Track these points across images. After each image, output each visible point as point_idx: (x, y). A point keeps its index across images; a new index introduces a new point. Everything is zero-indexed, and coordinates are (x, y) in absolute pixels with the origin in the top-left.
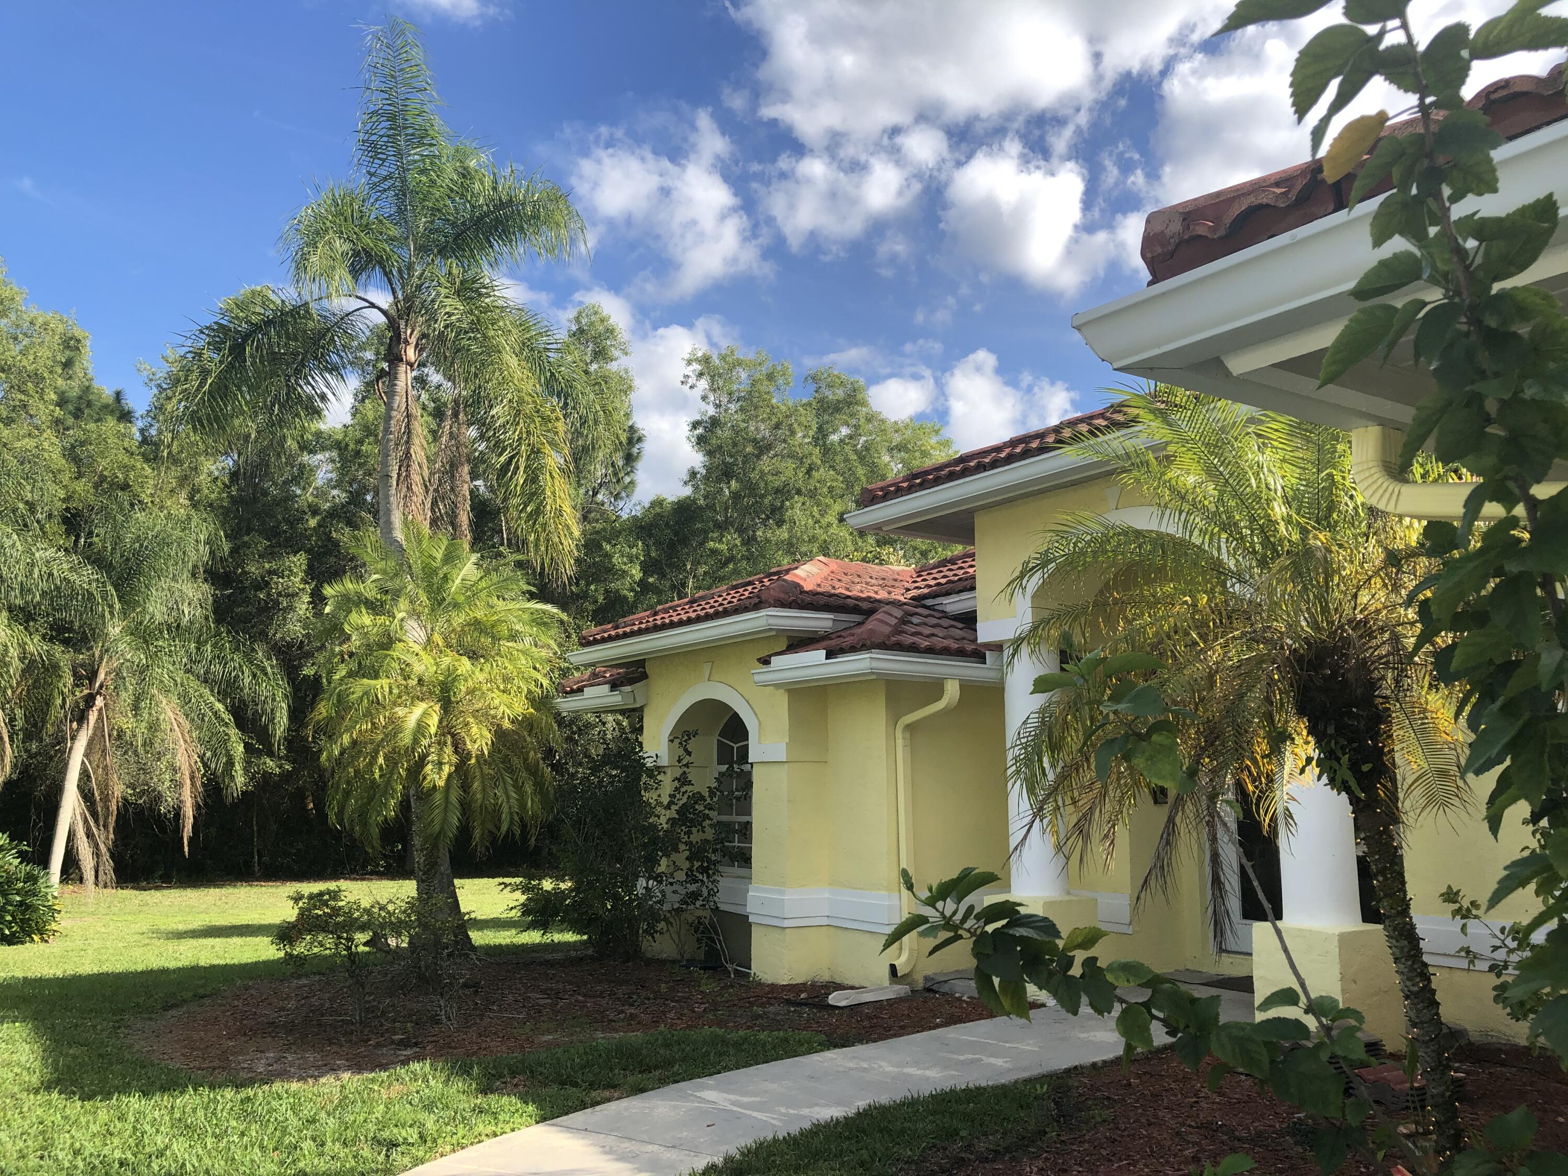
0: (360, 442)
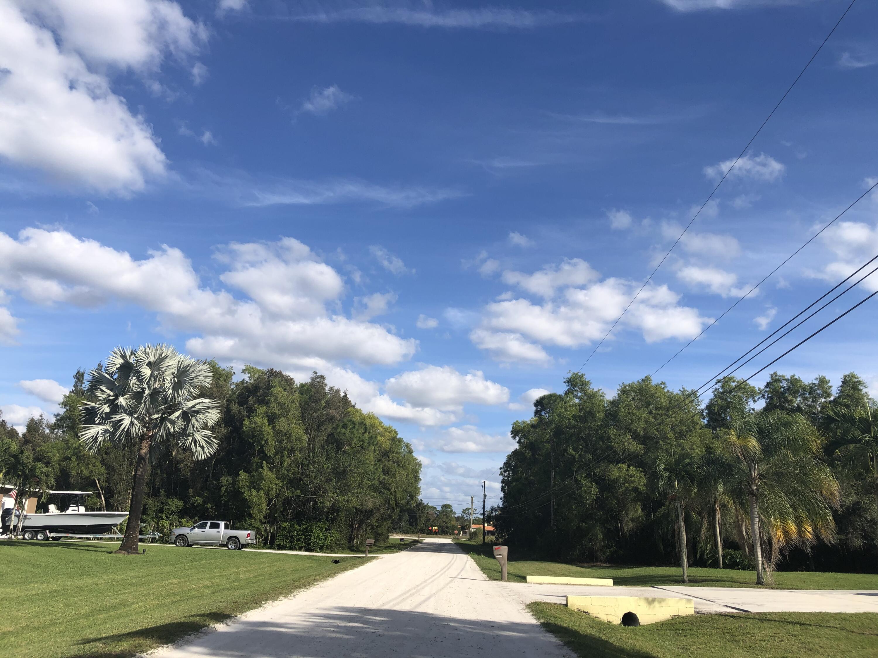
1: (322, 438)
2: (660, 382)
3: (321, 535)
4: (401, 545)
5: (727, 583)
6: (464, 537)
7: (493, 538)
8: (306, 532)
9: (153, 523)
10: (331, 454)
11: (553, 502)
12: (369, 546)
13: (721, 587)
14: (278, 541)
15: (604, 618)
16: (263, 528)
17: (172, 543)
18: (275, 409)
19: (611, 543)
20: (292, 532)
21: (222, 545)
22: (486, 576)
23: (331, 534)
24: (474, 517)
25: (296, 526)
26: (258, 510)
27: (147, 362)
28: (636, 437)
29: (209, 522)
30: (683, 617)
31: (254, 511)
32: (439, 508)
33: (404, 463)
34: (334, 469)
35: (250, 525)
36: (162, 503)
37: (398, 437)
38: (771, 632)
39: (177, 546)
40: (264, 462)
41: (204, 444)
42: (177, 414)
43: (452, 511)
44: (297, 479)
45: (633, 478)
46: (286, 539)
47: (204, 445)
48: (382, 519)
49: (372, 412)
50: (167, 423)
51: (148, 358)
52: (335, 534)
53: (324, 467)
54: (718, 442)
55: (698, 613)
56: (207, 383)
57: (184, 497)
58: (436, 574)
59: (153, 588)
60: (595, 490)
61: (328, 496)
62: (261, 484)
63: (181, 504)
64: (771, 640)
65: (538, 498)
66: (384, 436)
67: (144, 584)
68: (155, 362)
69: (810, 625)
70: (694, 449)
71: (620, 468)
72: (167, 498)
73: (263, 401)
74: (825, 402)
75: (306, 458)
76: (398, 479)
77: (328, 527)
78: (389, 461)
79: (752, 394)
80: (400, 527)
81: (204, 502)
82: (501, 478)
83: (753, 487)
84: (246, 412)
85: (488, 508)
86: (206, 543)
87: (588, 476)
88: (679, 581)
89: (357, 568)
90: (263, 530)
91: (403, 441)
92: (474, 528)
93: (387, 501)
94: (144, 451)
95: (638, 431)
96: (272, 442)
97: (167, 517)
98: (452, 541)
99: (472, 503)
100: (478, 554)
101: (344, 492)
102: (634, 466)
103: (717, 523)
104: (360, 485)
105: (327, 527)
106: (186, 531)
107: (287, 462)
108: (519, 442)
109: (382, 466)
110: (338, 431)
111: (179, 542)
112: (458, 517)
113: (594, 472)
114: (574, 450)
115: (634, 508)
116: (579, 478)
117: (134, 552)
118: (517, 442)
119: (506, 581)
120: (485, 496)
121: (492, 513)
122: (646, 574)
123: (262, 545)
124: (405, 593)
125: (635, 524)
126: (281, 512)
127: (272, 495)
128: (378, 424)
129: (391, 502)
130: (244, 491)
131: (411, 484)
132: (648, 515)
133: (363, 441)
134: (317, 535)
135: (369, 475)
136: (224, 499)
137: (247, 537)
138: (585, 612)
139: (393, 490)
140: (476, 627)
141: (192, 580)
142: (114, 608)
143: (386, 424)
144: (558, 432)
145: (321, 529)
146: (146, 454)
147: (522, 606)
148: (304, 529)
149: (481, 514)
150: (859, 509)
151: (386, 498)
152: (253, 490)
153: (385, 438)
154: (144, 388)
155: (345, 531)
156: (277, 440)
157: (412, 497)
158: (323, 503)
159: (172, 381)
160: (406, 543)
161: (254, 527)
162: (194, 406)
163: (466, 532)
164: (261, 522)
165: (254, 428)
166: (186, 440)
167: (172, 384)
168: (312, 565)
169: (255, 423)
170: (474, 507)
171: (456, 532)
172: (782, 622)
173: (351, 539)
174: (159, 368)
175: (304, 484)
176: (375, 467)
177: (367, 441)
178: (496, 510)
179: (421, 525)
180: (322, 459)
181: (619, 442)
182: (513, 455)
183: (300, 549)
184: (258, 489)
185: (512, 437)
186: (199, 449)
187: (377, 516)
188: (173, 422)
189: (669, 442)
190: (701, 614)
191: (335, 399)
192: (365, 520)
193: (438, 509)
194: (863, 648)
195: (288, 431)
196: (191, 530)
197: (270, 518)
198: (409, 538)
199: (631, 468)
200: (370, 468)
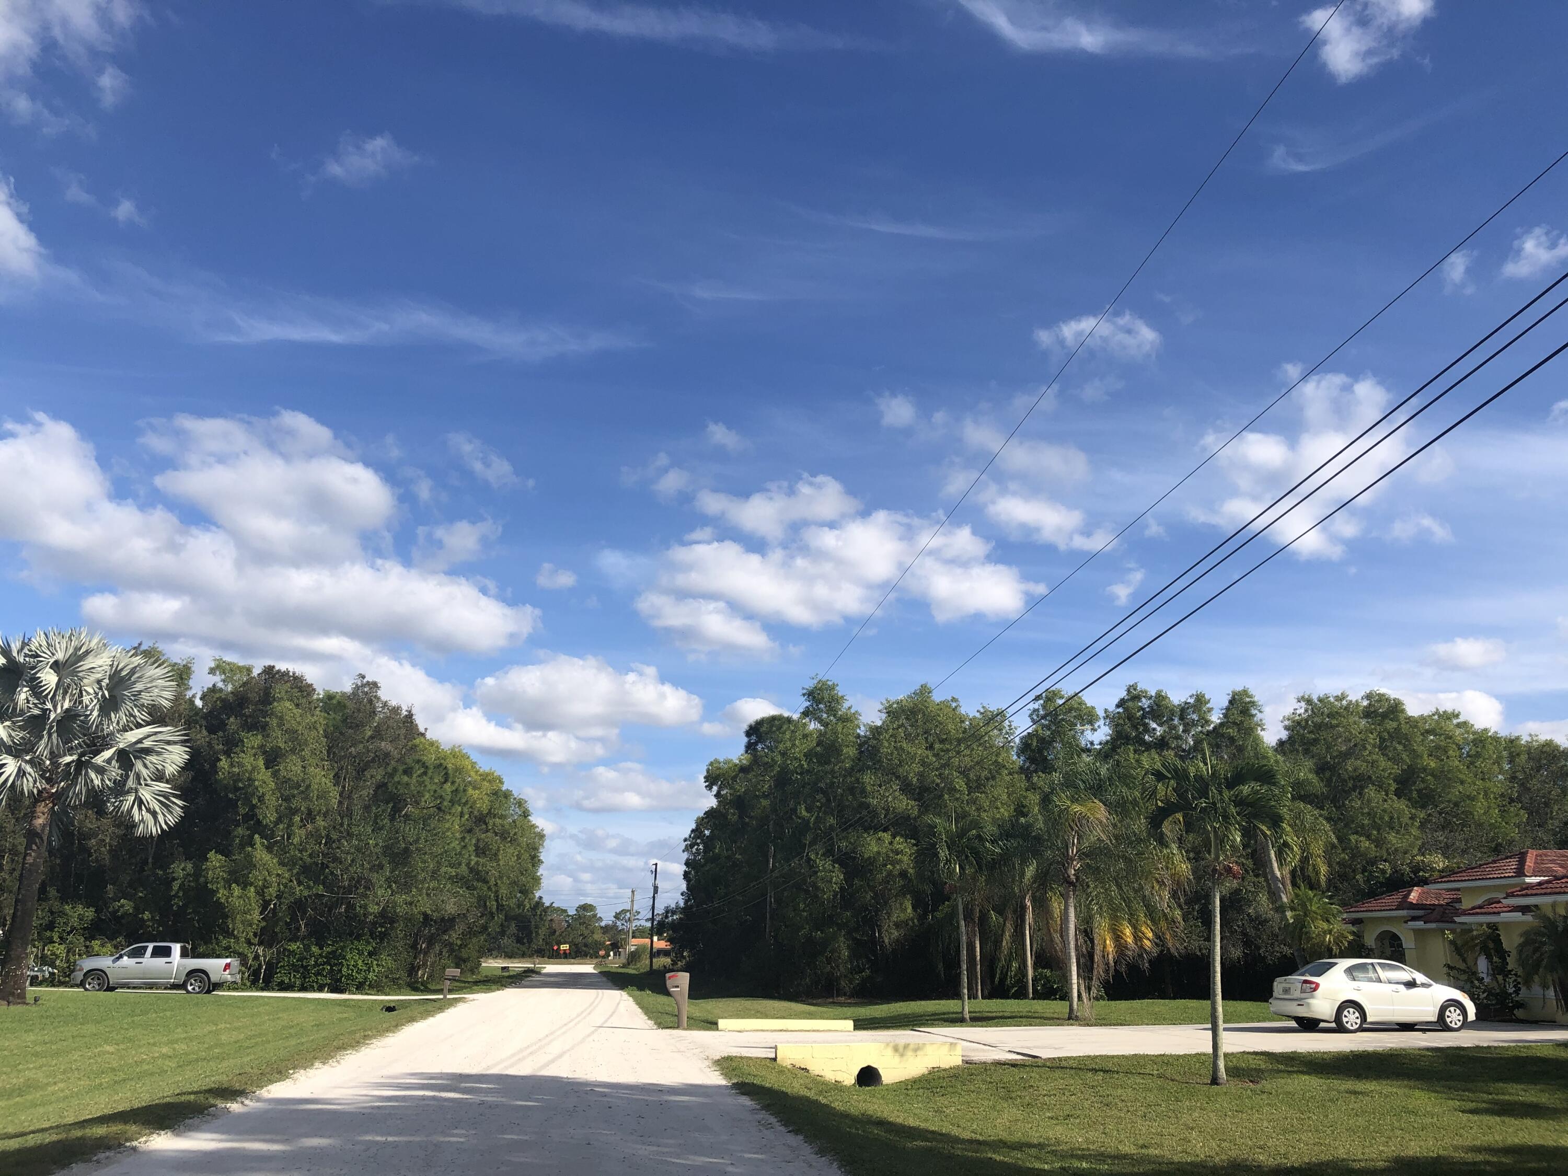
1: (366, 791)
2: (950, 699)
3: (360, 963)
4: (503, 977)
5: (1024, 1020)
6: (616, 960)
7: (667, 961)
8: (335, 958)
9: (34, 949)
10: (382, 820)
11: (771, 896)
12: (449, 980)
13: (1015, 1026)
14: (279, 975)
15: (830, 1076)
16: (252, 953)
17: (78, 986)
18: (279, 740)
19: (862, 964)
20: (307, 959)
21: (175, 986)
22: (653, 1022)
23: (378, 960)
24: (636, 926)
25: (315, 949)
26: (243, 922)
27: (52, 661)
28: (906, 788)
29: (151, 946)
30: (945, 1070)
31: (237, 926)
32: (572, 912)
33: (515, 834)
34: (386, 848)
35: (227, 948)
36: (52, 913)
37: (504, 789)
38: (1061, 1083)
39: (86, 990)
40: (256, 836)
41: (157, 807)
42: (107, 754)
43: (595, 916)
44: (317, 864)
45: (899, 857)
46: (294, 971)
47: (157, 809)
48: (470, 933)
49: (460, 746)
50: (89, 771)
51: (53, 654)
52: (387, 961)
53: (369, 844)
54: (1035, 796)
55: (967, 1063)
56: (166, 699)
57: (95, 899)
58: (570, 1022)
59: (74, 1061)
60: (838, 876)
61: (375, 895)
62: (250, 875)
63: (90, 913)
64: (1058, 1095)
65: (746, 891)
66: (480, 788)
67: (57, 1054)
68: (67, 661)
69: (1118, 1073)
70: (997, 808)
71: (879, 839)
72: (62, 903)
73: (256, 725)
74: (1201, 732)
75: (334, 827)
76: (501, 863)
77: (374, 948)
78: (487, 831)
79: (1089, 717)
80: (499, 946)
81: (136, 908)
82: (685, 856)
83: (1069, 872)
84: (223, 745)
85: (660, 909)
86: (145, 983)
87: (829, 852)
88: (957, 1020)
89: (432, 1016)
90: (251, 956)
91: (513, 795)
92: (634, 944)
93: (482, 901)
94: (40, 821)
95: (910, 778)
96: (272, 801)
97: (61, 938)
98: (594, 968)
99: (633, 901)
100: (641, 988)
101: (406, 887)
102: (902, 836)
103: (1027, 927)
104: (434, 875)
105: (371, 948)
106: (104, 963)
107: (299, 835)
108: (717, 795)
109: (474, 841)
110: (396, 779)
111: (89, 984)
112: (607, 926)
113: (839, 847)
114: (807, 810)
115: (901, 904)
116: (813, 857)
117: (19, 1001)
118: (715, 796)
119: (684, 1029)
120: (656, 889)
121: (667, 917)
122: (909, 1011)
123: (248, 984)
124: (521, 1051)
125: (902, 932)
126: (286, 923)
127: (270, 895)
128: (470, 767)
129: (488, 903)
130: (217, 888)
131: (526, 870)
132: (922, 917)
133: (441, 797)
134: (352, 963)
135: (452, 858)
136: (177, 903)
137: (225, 970)
138: (803, 1069)
139: (492, 882)
140: (634, 1092)
141: (140, 1047)
142: (20, 1091)
143: (484, 765)
144: (782, 780)
145: (360, 953)
146: (44, 826)
147: (707, 1063)
148: (329, 953)
149: (647, 920)
150: (1239, 901)
151: (479, 896)
152: (233, 885)
153: (481, 792)
154: (47, 709)
155: (405, 955)
156: (282, 795)
157: (526, 892)
158: (365, 907)
159: (100, 696)
160: (511, 973)
161: (234, 952)
162: (140, 741)
163: (620, 952)
164: (249, 943)
165: (238, 774)
166: (123, 801)
167: (99, 700)
168: (345, 1015)
169: (240, 765)
170: (635, 908)
171: (602, 953)
172: (1080, 1069)
173: (412, 970)
174: (74, 673)
175: (332, 873)
176: (463, 844)
177: (449, 798)
178: (674, 913)
179: (539, 942)
180: (365, 830)
181: (879, 797)
182: (706, 818)
183: (321, 989)
184: (245, 885)
185: (706, 787)
186: (148, 817)
187: (460, 928)
188: (100, 771)
189: (958, 796)
190: (970, 1063)
191: (390, 723)
192: (439, 935)
193: (570, 914)
194: (1177, 1100)
195: (303, 780)
196: (114, 961)
197: (266, 937)
198: (517, 965)
199: (898, 839)
200: (452, 845)
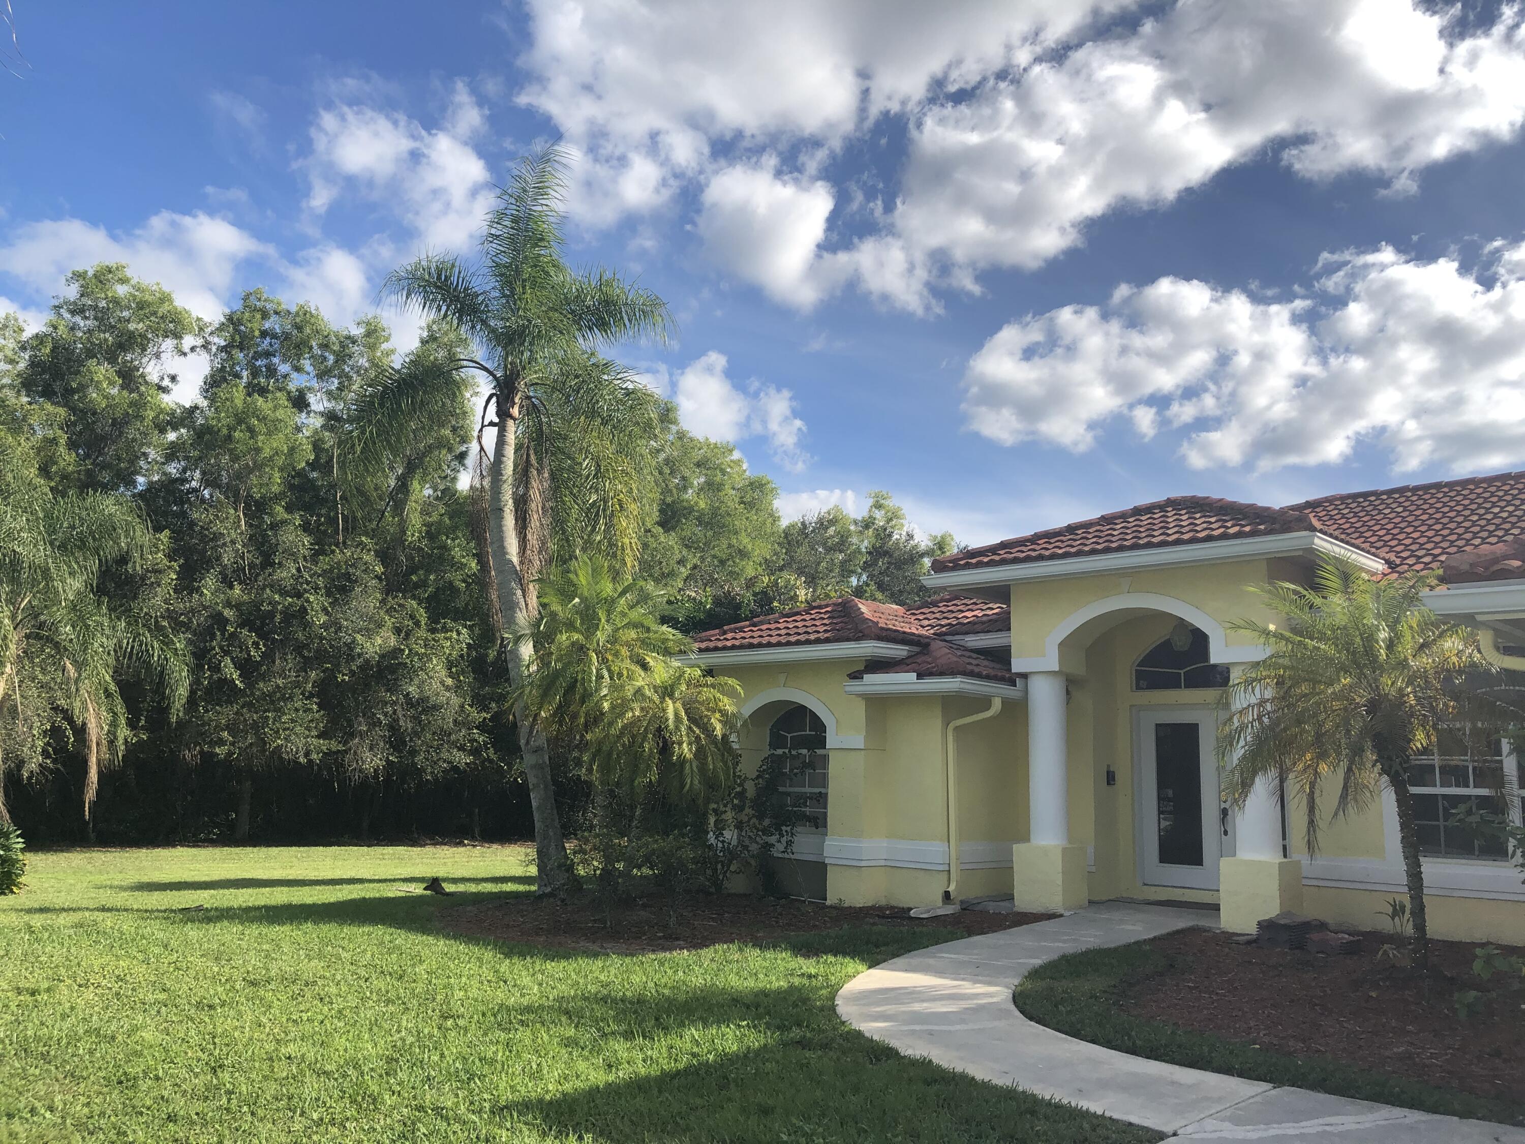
0: (231, 429)
